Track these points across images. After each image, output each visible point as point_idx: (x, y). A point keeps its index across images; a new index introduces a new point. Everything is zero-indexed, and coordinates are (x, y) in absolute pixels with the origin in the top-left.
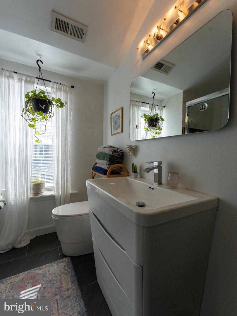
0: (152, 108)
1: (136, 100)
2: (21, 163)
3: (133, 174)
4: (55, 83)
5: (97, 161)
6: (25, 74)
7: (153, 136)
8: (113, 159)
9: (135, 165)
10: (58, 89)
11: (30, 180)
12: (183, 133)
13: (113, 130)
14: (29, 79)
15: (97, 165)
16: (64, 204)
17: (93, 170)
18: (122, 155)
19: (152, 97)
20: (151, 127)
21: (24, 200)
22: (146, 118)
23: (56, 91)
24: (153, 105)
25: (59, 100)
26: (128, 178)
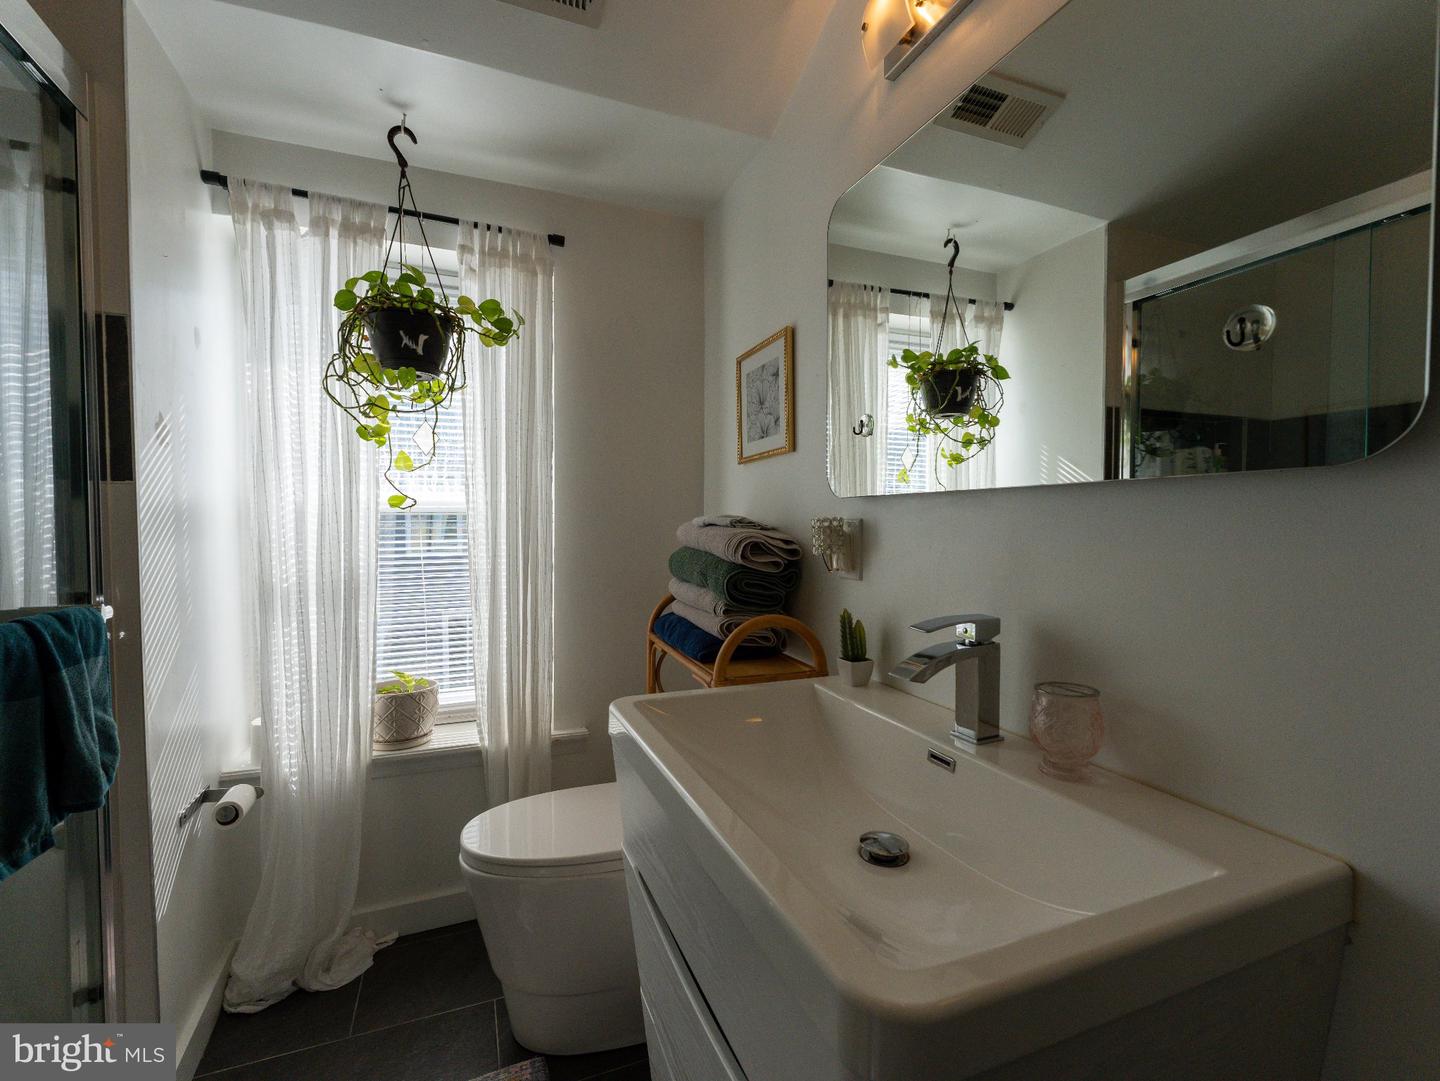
0: (944, 317)
1: (863, 283)
2: (328, 602)
3: (845, 667)
4: (476, 225)
5: (675, 587)
6: (340, 195)
7: (951, 455)
8: (747, 585)
9: (858, 621)
10: (493, 256)
11: (370, 682)
12: (1107, 475)
13: (751, 439)
14: (357, 218)
15: (675, 608)
16: (524, 792)
17: (652, 630)
18: (790, 564)
19: (946, 262)
20: (941, 412)
21: (342, 772)
22: (911, 367)
23: (482, 264)
24: (951, 302)
25: (491, 309)
26: (818, 685)
